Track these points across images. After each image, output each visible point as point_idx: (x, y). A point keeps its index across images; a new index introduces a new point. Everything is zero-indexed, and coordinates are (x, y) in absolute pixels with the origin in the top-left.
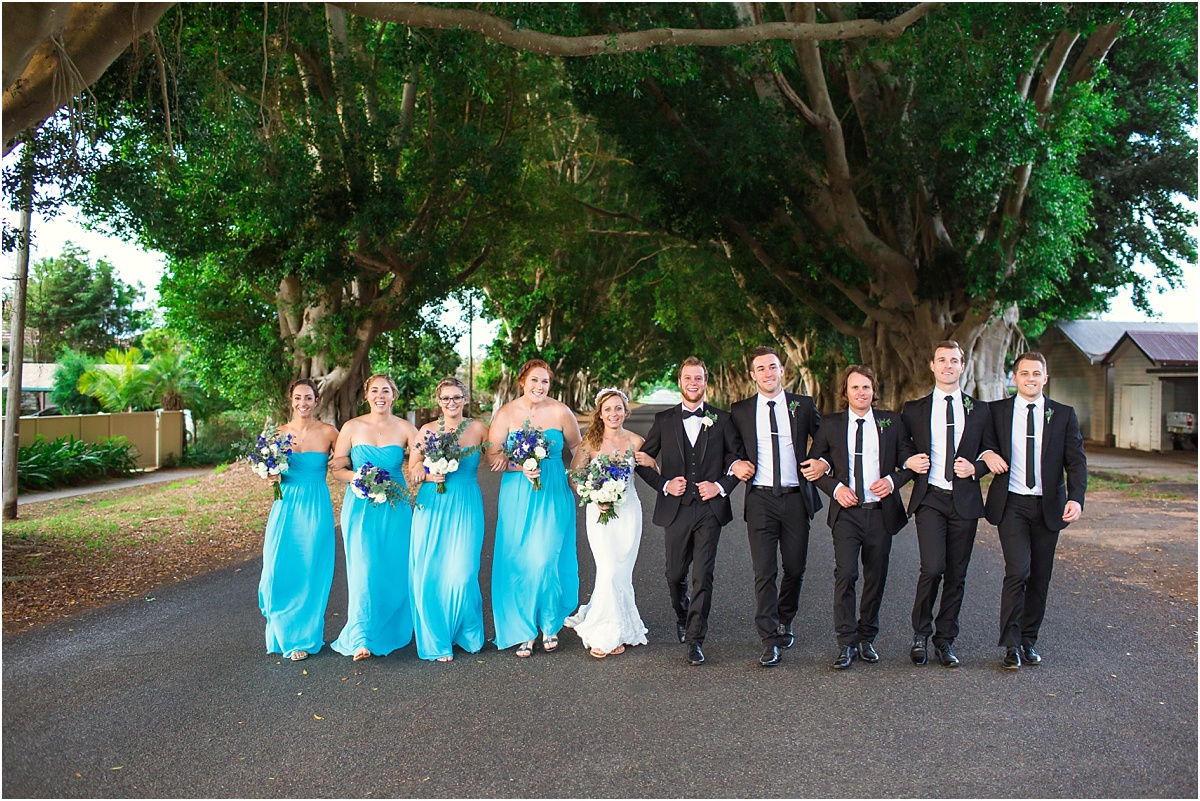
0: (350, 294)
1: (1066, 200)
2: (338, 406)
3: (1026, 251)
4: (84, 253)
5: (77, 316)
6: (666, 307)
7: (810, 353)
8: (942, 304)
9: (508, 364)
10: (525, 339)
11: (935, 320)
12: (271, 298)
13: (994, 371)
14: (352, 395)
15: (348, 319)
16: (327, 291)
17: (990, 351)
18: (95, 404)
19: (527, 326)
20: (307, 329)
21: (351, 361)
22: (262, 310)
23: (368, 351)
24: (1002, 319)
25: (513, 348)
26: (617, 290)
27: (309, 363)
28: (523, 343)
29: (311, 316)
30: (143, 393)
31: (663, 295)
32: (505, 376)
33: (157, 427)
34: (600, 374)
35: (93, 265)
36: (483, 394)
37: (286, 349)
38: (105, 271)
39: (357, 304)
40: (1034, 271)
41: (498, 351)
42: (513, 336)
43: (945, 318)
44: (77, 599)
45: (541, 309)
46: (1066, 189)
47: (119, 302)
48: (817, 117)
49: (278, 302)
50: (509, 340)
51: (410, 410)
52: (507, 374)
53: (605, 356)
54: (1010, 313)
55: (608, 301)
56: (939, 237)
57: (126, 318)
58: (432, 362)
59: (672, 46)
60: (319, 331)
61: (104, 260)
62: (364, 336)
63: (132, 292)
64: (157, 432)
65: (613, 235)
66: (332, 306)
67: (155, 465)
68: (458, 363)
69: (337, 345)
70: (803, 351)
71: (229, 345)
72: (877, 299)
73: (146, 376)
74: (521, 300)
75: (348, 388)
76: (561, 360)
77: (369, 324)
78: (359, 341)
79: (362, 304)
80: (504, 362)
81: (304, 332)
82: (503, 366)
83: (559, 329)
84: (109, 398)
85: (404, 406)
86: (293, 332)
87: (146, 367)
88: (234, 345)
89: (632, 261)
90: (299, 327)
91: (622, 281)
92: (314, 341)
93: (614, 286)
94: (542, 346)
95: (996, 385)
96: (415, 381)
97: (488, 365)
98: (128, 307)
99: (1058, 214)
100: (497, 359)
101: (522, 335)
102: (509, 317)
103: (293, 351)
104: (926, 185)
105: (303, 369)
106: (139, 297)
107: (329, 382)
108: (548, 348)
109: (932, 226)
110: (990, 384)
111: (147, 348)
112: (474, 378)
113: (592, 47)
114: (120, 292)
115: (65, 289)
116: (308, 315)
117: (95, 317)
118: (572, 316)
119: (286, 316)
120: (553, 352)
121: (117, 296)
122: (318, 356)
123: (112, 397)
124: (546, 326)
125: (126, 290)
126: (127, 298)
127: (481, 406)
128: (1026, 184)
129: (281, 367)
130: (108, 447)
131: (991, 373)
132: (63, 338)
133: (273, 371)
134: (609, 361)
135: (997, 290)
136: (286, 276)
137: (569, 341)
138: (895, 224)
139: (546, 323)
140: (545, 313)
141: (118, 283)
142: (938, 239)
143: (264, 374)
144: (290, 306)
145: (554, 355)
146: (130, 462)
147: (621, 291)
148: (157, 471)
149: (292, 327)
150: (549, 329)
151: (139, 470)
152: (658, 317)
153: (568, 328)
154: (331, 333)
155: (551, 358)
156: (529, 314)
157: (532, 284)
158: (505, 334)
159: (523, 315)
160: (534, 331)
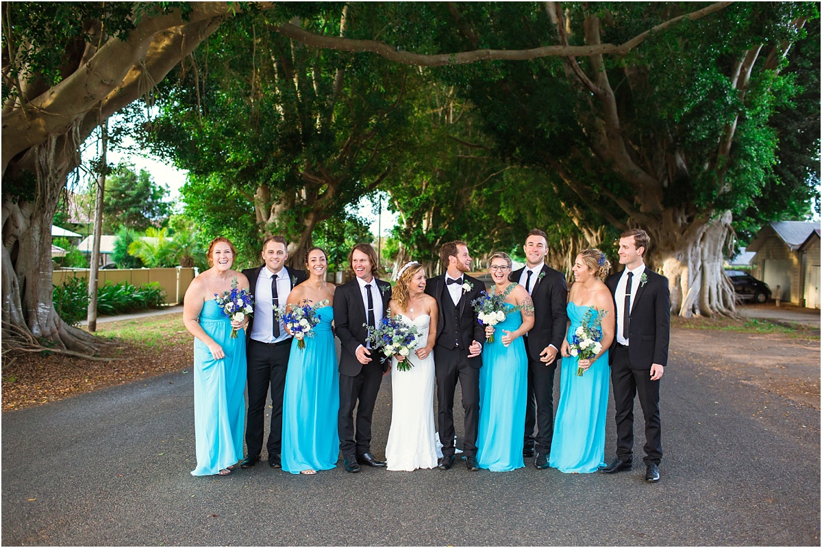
0: (300, 197)
1: (759, 145)
3: (733, 177)
4: (132, 165)
5: (126, 206)
6: (508, 207)
7: (602, 239)
8: (680, 210)
9: (403, 242)
10: (415, 226)
11: (675, 221)
12: (251, 199)
13: (714, 255)
14: (301, 261)
16: (286, 194)
17: (712, 242)
18: (139, 262)
19: (417, 218)
20: (273, 218)
21: (300, 239)
22: (245, 205)
23: (311, 232)
24: (720, 221)
25: (407, 231)
26: (476, 195)
28: (414, 228)
29: (276, 211)
30: (168, 256)
31: (505, 199)
32: (401, 250)
33: (178, 277)
35: (138, 173)
36: (387, 261)
37: (260, 230)
38: (145, 177)
39: (305, 203)
40: (738, 190)
41: (397, 233)
42: (407, 223)
43: (682, 219)
44: (145, 371)
45: (426, 206)
46: (760, 138)
47: (153, 197)
48: (599, 89)
49: (256, 201)
50: (404, 227)
51: (338, 271)
52: (403, 248)
54: (726, 217)
55: (469, 202)
56: (679, 166)
57: (158, 207)
58: (354, 240)
59: (489, 60)
60: (280, 219)
61: (145, 170)
62: (308, 223)
63: (162, 191)
64: (178, 281)
65: (473, 159)
66: (289, 204)
67: (175, 302)
68: (371, 240)
69: (292, 229)
70: (597, 238)
71: (225, 227)
72: (639, 206)
73: (171, 245)
74: (414, 199)
75: (298, 256)
76: (438, 240)
77: (312, 216)
78: (305, 227)
79: (308, 203)
80: (401, 240)
81: (271, 220)
82: (400, 244)
83: (438, 219)
84: (148, 259)
85: (335, 268)
86: (264, 220)
87: (171, 239)
88: (228, 227)
89: (486, 175)
90: (268, 217)
91: (479, 189)
92: (277, 226)
93: (474, 192)
94: (427, 231)
95: (715, 264)
96: (342, 252)
97: (390, 242)
98: (159, 200)
99: (754, 155)
100: (396, 239)
101: (413, 223)
102: (405, 211)
103: (264, 232)
104: (672, 133)
106: (166, 194)
108: (430, 232)
109: (674, 160)
110: (711, 263)
111: (171, 227)
112: (381, 250)
113: (441, 61)
114: (154, 191)
115: (120, 188)
116: (274, 209)
117: (139, 207)
118: (447, 211)
119: (260, 210)
120: (433, 234)
121: (152, 193)
123: (150, 258)
124: (429, 218)
125: (158, 189)
126: (159, 194)
127: (386, 269)
128: (732, 134)
129: (256, 241)
130: (148, 290)
131: (712, 256)
132: (118, 220)
133: (252, 244)
134: (472, 241)
135: (713, 202)
136: (260, 185)
137: (444, 228)
138: (651, 158)
139: (429, 215)
140: (428, 209)
141: (153, 185)
142: (678, 168)
143: (246, 246)
144: (262, 204)
145: (433, 237)
146: (161, 299)
147: (479, 195)
148: (177, 305)
149: (264, 217)
150: (431, 219)
151: (166, 305)
152: (502, 214)
153: (443, 219)
154: (288, 221)
155: (431, 239)
156: (417, 209)
157: (420, 189)
158: (402, 223)
159: (414, 210)
160: (421, 221)
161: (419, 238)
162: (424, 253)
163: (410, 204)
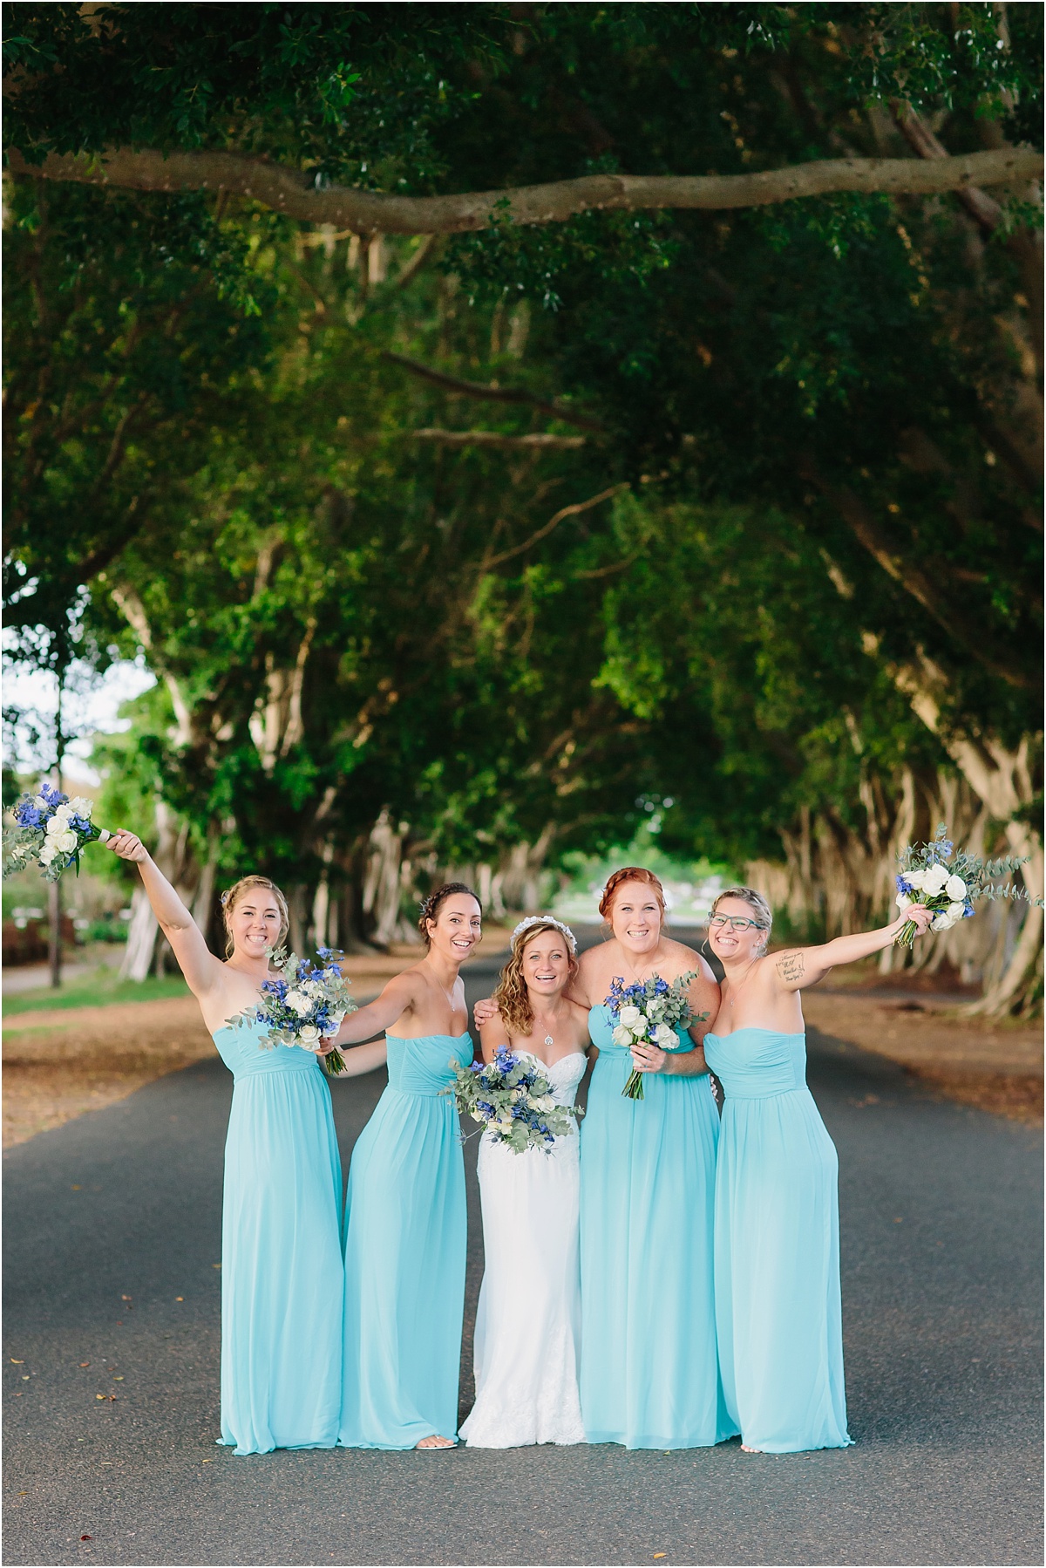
9: (178, 805)
10: (224, 733)
25: (193, 758)
26: (496, 594)
28: (221, 744)
31: (626, 615)
32: (165, 840)
34: (438, 831)
41: (148, 769)
42: (191, 723)
45: (274, 647)
50: (180, 737)
52: (174, 832)
53: (456, 780)
55: (467, 630)
70: (1015, 778)
74: (222, 618)
76: (330, 794)
80: (165, 797)
83: (326, 705)
89: (539, 514)
91: (512, 568)
93: (485, 586)
94: (277, 752)
100: (142, 790)
102: (182, 669)
108: (291, 757)
118: (365, 664)
120: (308, 768)
134: (466, 792)
137: (355, 738)
139: (286, 684)
140: (285, 660)
145: (310, 779)
147: (509, 596)
150: (295, 703)
152: (612, 677)
153: (354, 700)
155: (301, 790)
156: (238, 661)
157: (250, 577)
158: (171, 718)
159: (224, 664)
160: (249, 710)
161: (248, 783)
162: (270, 852)
163: (207, 639)
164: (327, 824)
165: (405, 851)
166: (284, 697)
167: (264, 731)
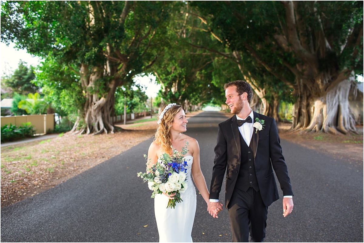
0: (106, 71)
2: (103, 112)
6: (216, 79)
8: (328, 73)
9: (164, 98)
12: (78, 73)
13: (345, 98)
14: (108, 108)
15: (105, 80)
16: (98, 70)
18: (25, 112)
19: (170, 86)
20: (91, 84)
21: (107, 96)
23: (114, 93)
25: (165, 93)
27: (92, 97)
28: (168, 91)
34: (192, 101)
36: (155, 108)
37: (84, 92)
39: (109, 75)
41: (160, 94)
42: (165, 89)
45: (174, 80)
50: (164, 91)
52: (163, 101)
53: (193, 96)
55: (196, 77)
58: (139, 98)
60: (95, 85)
62: (111, 86)
64: (45, 122)
65: (198, 55)
66: (99, 76)
67: (43, 132)
69: (102, 90)
70: (263, 93)
71: (63, 90)
74: (168, 77)
75: (107, 106)
76: (180, 97)
77: (113, 82)
78: (110, 89)
79: (111, 75)
80: (162, 97)
81: (90, 85)
82: (162, 99)
83: (180, 86)
84: (29, 110)
86: (86, 85)
87: (42, 100)
89: (204, 63)
90: (88, 83)
91: (201, 70)
92: (94, 89)
93: (198, 72)
94: (174, 92)
95: (346, 103)
96: (133, 104)
97: (157, 99)
100: (160, 97)
101: (168, 89)
102: (164, 82)
103: (86, 92)
105: (90, 99)
107: (99, 104)
110: (344, 103)
112: (153, 103)
116: (91, 78)
118: (184, 82)
119: (83, 79)
120: (178, 94)
122: (95, 94)
123: (31, 110)
127: (155, 111)
133: (79, 100)
134: (195, 97)
137: (183, 90)
138: (309, 43)
139: (175, 84)
140: (175, 82)
143: (75, 101)
144: (85, 76)
146: (34, 132)
147: (201, 73)
148: (45, 135)
149: (86, 83)
150: (176, 87)
151: (37, 135)
152: (213, 82)
153: (183, 86)
154: (100, 86)
155: (177, 96)
156: (170, 82)
157: (171, 72)
158: (162, 88)
159: (168, 82)
160: (171, 87)
161: (171, 96)
163: (166, 79)
164: (180, 100)
165: (188, 103)
166: (175, 86)
167: (173, 90)
